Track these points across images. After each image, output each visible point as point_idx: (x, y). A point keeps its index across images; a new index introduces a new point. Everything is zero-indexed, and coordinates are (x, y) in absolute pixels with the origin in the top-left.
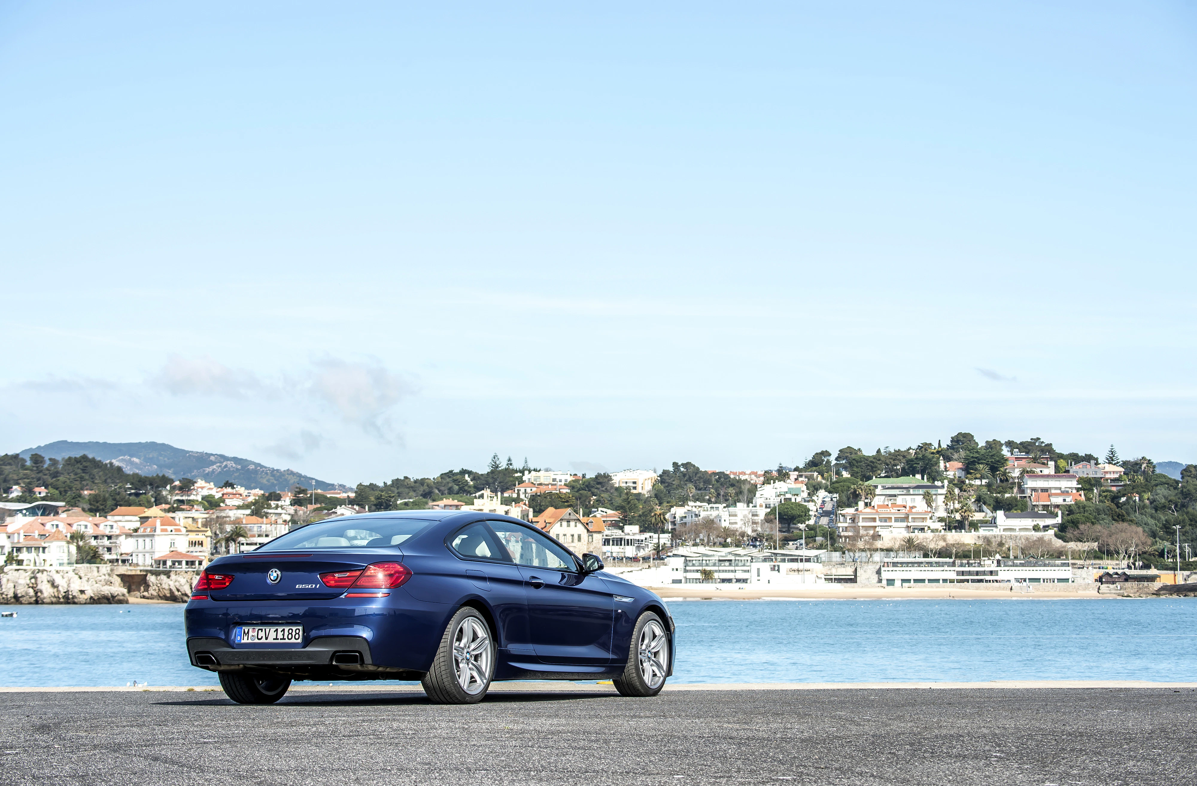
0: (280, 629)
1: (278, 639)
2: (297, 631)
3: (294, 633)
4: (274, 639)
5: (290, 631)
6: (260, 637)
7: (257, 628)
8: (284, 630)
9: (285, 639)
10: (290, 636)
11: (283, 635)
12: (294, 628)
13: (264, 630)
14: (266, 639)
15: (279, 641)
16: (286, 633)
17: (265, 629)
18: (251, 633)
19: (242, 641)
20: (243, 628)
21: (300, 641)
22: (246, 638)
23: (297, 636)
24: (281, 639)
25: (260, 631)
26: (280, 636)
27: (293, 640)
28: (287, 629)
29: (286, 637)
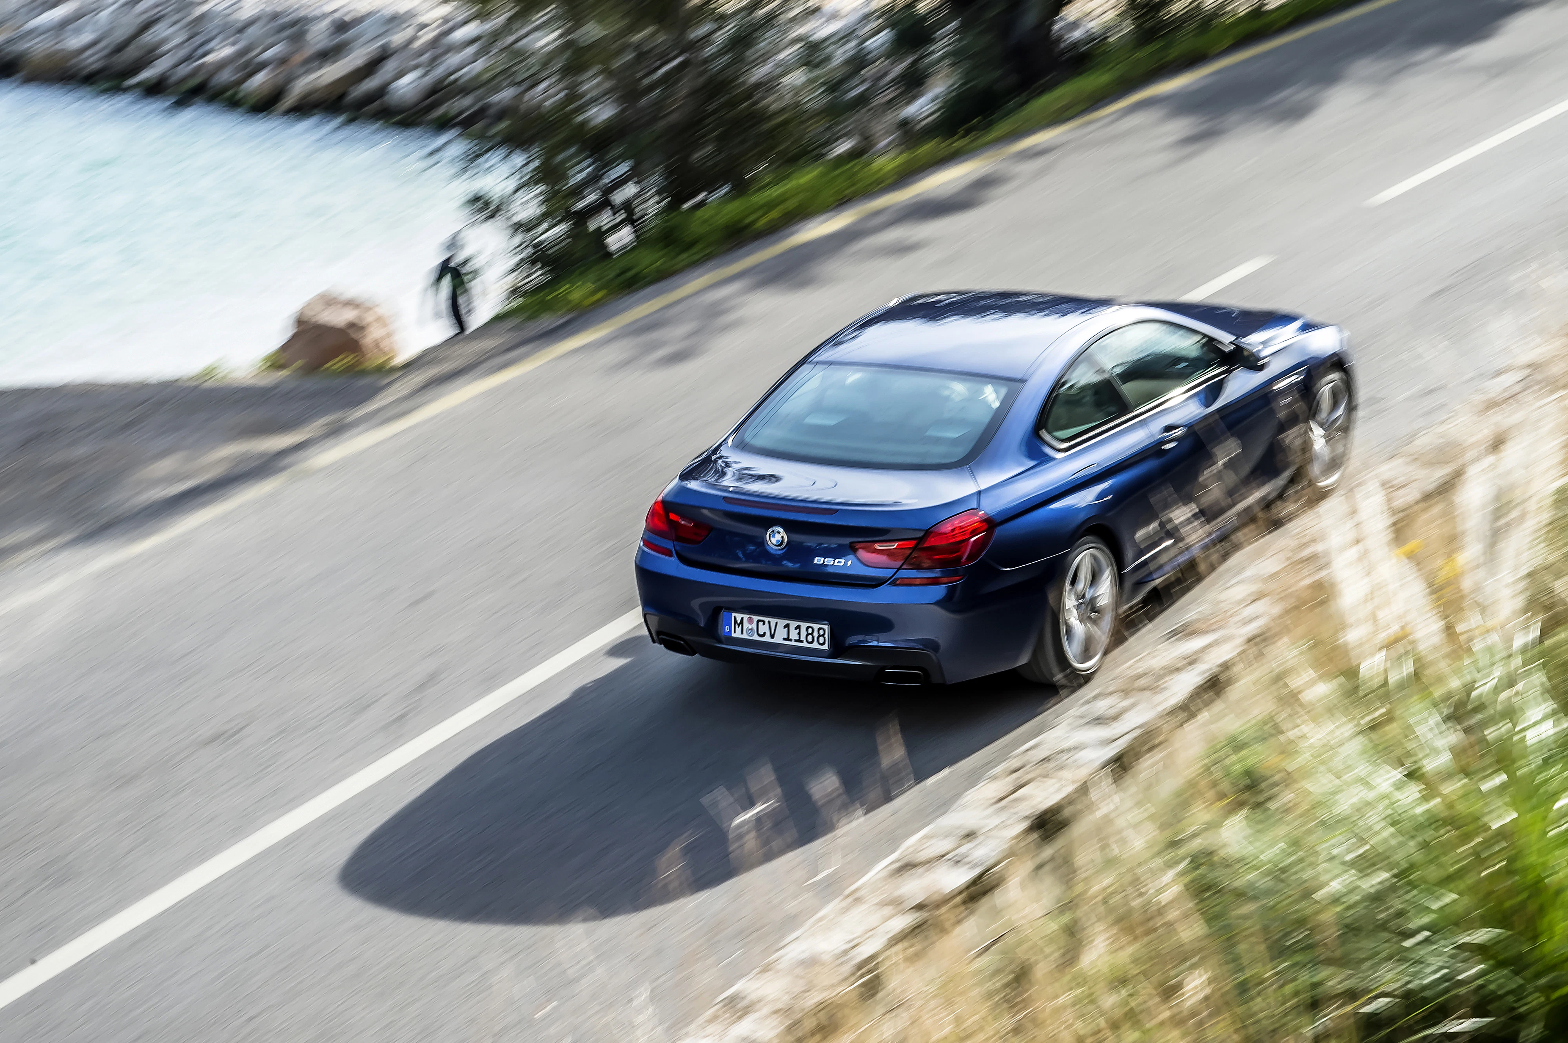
0: (793, 624)
1: (791, 640)
2: (821, 632)
3: (816, 635)
4: (784, 639)
5: (810, 631)
6: (761, 633)
7: (756, 618)
8: (798, 627)
9: (802, 642)
12: (816, 627)
13: (767, 623)
14: (772, 637)
15: (793, 643)
16: (804, 633)
17: (769, 622)
18: (746, 625)
19: (733, 635)
21: (826, 647)
22: (739, 630)
23: (821, 640)
24: (796, 641)
25: (761, 624)
26: (794, 635)
27: (815, 645)
28: (804, 625)
29: (803, 638)
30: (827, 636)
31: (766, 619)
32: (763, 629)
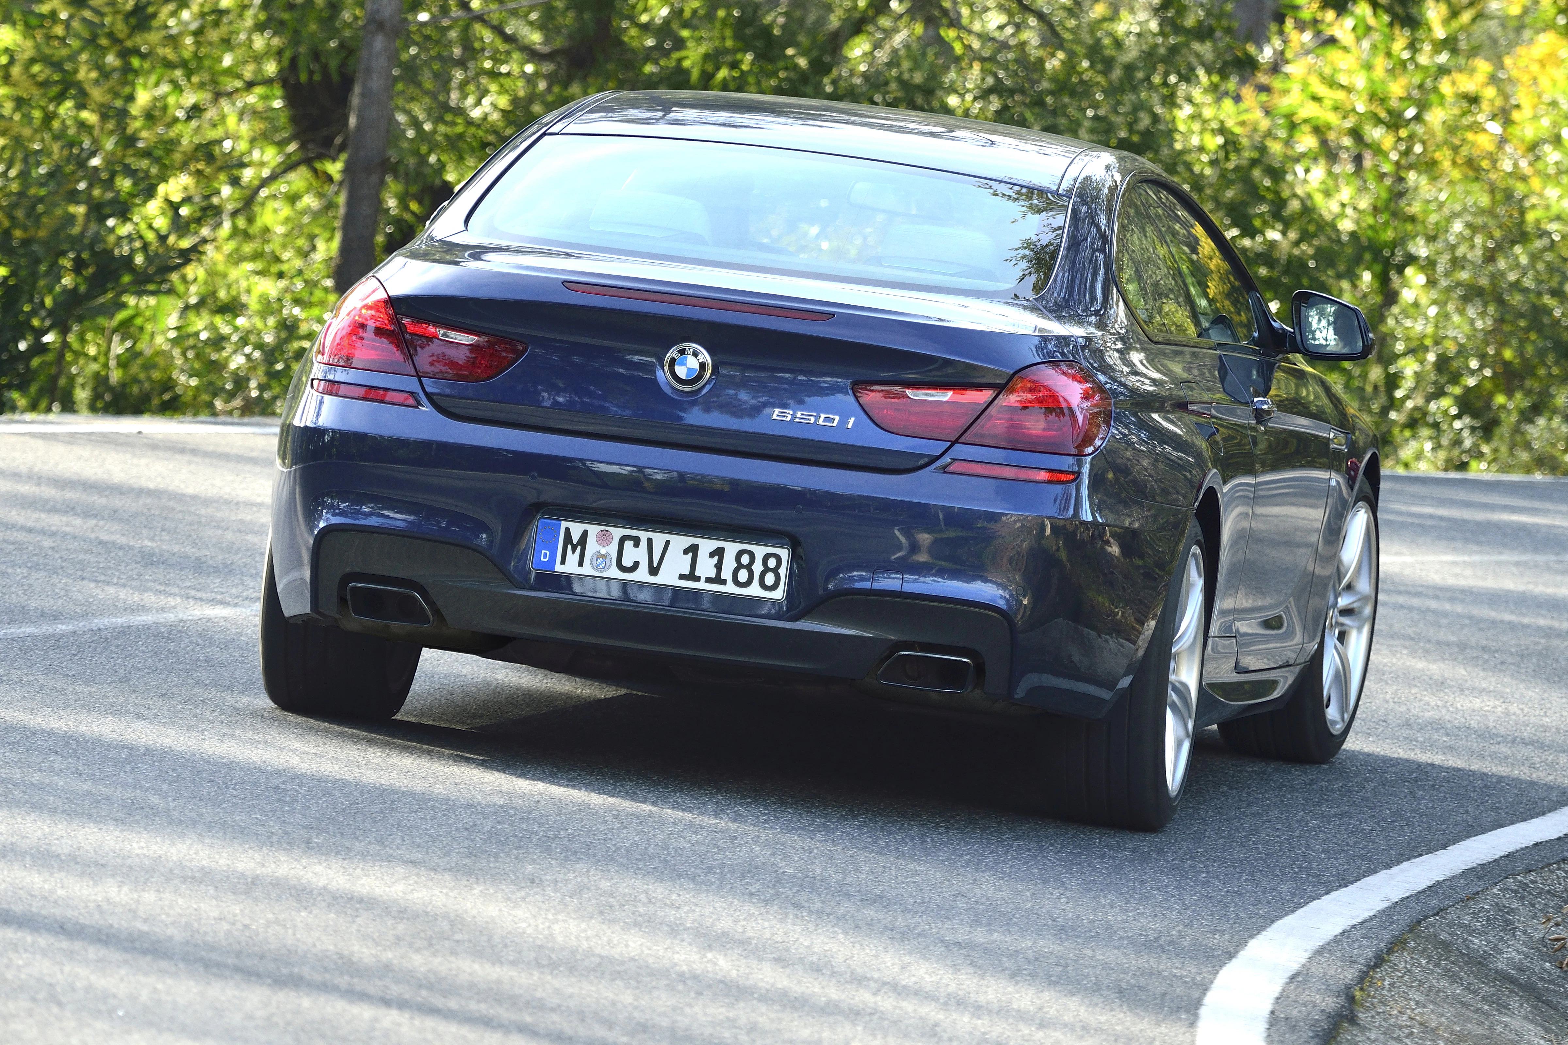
0: (707, 546)
1: (698, 579)
2: (772, 563)
3: (758, 568)
4: (682, 577)
5: (745, 559)
6: (627, 562)
7: (617, 533)
8: (719, 553)
9: (724, 582)
10: (743, 576)
11: (719, 567)
12: (760, 551)
13: (644, 544)
14: (654, 571)
15: (702, 585)
16: (729, 564)
17: (650, 541)
18: (592, 546)
19: (559, 568)
20: (564, 524)
21: (778, 594)
23: (770, 579)
24: (708, 580)
25: (629, 544)
26: (706, 567)
27: (754, 590)
28: (731, 549)
29: (726, 574)
30: (783, 571)
31: (643, 535)
32: (631, 554)
